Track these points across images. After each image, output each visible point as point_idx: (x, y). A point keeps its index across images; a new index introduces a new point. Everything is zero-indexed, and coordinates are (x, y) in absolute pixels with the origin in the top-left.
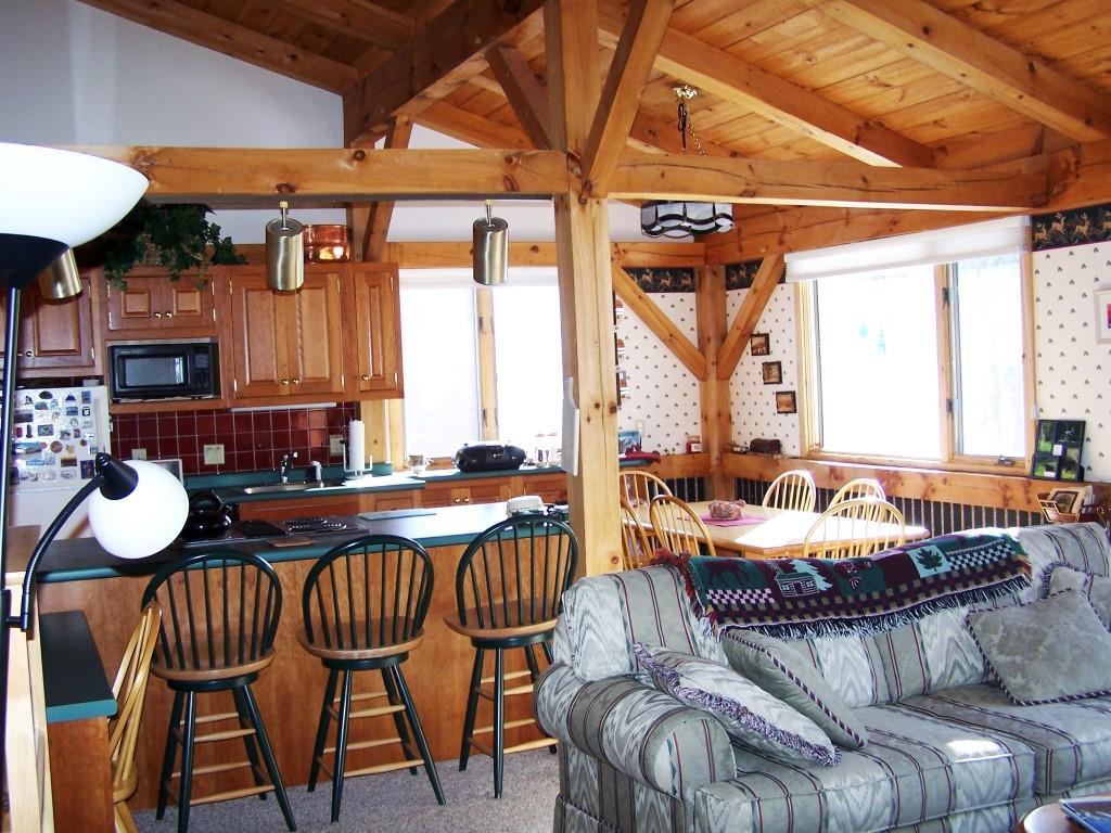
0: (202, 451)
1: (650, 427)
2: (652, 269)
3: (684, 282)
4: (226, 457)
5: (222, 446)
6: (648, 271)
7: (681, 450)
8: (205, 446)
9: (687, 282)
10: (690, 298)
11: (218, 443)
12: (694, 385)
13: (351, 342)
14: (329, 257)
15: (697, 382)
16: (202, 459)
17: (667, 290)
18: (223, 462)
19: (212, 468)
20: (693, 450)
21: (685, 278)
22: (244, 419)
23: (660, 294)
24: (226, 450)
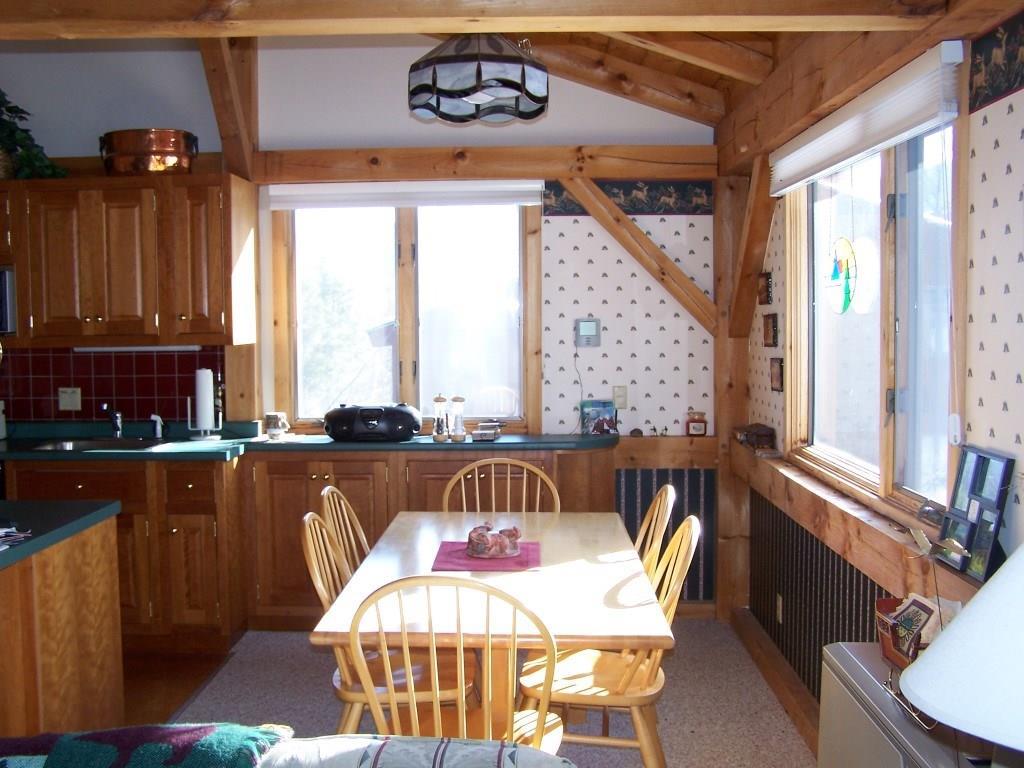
0: (56, 393)
1: (635, 396)
2: (646, 182)
3: (697, 201)
4: (84, 403)
5: (79, 390)
6: (640, 185)
7: (677, 430)
8: (61, 389)
9: (702, 200)
10: (705, 223)
11: (75, 386)
12: (705, 342)
13: (168, 273)
14: (161, 168)
15: (711, 339)
16: (57, 402)
17: (669, 211)
18: (79, 407)
19: (68, 414)
20: (692, 432)
21: (699, 196)
22: (103, 360)
23: (657, 218)
24: (83, 394)
